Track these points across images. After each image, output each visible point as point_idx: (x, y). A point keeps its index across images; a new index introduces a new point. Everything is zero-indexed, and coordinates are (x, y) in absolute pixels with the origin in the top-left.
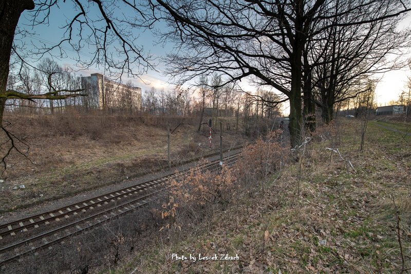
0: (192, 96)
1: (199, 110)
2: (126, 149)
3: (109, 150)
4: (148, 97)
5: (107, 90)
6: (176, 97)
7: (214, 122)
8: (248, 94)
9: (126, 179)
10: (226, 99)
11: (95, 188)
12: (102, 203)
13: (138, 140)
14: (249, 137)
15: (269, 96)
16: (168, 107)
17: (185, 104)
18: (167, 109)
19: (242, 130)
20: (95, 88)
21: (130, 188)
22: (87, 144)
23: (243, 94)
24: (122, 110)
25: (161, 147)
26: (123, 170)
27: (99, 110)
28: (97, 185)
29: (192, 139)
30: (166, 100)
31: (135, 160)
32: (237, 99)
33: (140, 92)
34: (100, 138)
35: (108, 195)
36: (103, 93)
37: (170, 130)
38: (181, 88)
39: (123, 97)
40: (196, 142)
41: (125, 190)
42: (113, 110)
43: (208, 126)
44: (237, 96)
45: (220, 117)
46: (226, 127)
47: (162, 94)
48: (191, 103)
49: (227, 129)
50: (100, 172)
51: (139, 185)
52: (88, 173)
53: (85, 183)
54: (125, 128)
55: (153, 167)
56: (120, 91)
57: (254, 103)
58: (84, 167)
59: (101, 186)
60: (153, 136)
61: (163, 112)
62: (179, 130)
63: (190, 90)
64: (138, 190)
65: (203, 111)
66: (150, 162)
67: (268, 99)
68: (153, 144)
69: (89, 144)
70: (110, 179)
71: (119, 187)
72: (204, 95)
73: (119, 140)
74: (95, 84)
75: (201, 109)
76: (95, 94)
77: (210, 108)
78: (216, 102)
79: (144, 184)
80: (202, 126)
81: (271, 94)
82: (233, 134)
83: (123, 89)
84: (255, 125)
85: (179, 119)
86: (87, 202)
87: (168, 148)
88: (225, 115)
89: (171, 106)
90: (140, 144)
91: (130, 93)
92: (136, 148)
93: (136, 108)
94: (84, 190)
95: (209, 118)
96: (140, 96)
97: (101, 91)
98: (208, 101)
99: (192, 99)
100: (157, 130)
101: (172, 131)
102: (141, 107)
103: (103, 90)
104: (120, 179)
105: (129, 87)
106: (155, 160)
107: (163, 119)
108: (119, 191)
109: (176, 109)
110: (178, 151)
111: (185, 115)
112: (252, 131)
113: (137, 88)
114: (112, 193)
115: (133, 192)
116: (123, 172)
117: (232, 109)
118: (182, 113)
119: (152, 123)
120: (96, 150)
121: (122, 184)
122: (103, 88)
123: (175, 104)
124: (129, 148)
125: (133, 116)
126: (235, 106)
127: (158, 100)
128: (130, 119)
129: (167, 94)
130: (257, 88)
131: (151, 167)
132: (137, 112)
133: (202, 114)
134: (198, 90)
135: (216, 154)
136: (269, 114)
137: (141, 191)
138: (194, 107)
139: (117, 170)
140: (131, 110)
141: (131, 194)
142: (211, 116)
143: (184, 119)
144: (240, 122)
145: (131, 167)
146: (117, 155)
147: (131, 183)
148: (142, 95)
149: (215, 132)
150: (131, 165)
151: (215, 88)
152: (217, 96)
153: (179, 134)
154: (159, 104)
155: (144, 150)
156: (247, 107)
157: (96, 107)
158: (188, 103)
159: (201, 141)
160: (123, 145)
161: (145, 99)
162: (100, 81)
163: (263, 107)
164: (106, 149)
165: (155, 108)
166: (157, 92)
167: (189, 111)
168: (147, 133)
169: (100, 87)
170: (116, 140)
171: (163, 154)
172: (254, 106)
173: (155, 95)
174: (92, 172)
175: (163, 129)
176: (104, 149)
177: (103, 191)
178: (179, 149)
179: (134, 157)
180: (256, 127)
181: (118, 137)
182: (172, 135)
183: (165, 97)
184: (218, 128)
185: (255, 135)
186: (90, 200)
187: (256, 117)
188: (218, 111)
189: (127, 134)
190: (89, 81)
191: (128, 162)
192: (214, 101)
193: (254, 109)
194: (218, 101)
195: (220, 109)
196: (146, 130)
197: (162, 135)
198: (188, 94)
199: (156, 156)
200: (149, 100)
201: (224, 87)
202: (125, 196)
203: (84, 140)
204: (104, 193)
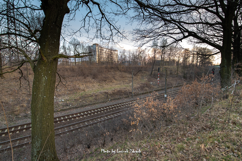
0: (147, 53)
1: (151, 62)
2: (109, 84)
3: (101, 84)
4: (121, 55)
5: (100, 52)
6: (138, 54)
7: (161, 69)
8: (186, 50)
9: (109, 100)
10: (170, 54)
11: (94, 104)
12: (97, 112)
13: (116, 80)
14: (186, 79)
15: (203, 51)
16: (132, 60)
17: (143, 58)
18: (132, 62)
19: (181, 74)
20: (95, 51)
21: (111, 106)
22: (90, 81)
23: (183, 51)
24: (107, 63)
25: (128, 84)
26: (107, 96)
27: (96, 63)
28: (95, 102)
29: (146, 79)
30: (132, 57)
31: (114, 91)
32: (178, 53)
33: (117, 53)
34: (97, 78)
35: (100, 108)
36: (98, 54)
37: (134, 74)
38: (141, 49)
39: (108, 56)
40: (149, 81)
41: (108, 106)
42: (103, 63)
43: (157, 72)
44: (178, 52)
45: (165, 66)
46: (169, 72)
47: (129, 53)
48: (147, 58)
49: (170, 74)
50: (96, 96)
51: (116, 105)
52: (91, 96)
53: (89, 101)
54: (109, 73)
55: (123, 95)
56: (107, 52)
57: (191, 56)
58: (89, 93)
59: (97, 104)
60: (124, 77)
61: (130, 64)
62: (139, 74)
63: (146, 50)
64: (115, 107)
65: (154, 62)
66: (122, 92)
67: (202, 52)
68: (124, 82)
69: (91, 81)
70: (101, 100)
71: (105, 105)
72: (155, 52)
73: (106, 79)
74: (95, 50)
75: (153, 61)
76: (95, 54)
77: (159, 61)
78: (163, 56)
79: (118, 104)
80: (153, 72)
81: (205, 49)
82: (174, 77)
83: (108, 51)
84: (191, 71)
85: (139, 68)
86: (90, 111)
87: (132, 85)
88: (169, 65)
89: (134, 60)
90: (116, 82)
91: (112, 53)
92: (114, 84)
93: (115, 61)
94: (89, 105)
95: (158, 67)
96: (117, 55)
97: (97, 53)
98: (157, 56)
99: (147, 55)
100: (126, 74)
101: (135, 75)
102: (118, 61)
103: (98, 52)
104: (106, 100)
105: (111, 50)
106: (125, 91)
107: (130, 68)
108: (106, 107)
109: (137, 62)
110: (138, 87)
111: (142, 65)
112: (188, 75)
113: (116, 50)
114: (102, 108)
115: (112, 108)
116: (107, 97)
117: (174, 61)
118: (141, 64)
119: (124, 70)
120: (95, 84)
121: (107, 103)
122: (98, 51)
123: (137, 59)
124: (111, 84)
125: (113, 66)
126: (176, 59)
127: (127, 56)
128: (112, 68)
129: (132, 53)
130: (193, 46)
131: (122, 95)
132: (115, 64)
133: (154, 64)
134: (152, 49)
135: (162, 90)
136: (202, 63)
137: (117, 108)
138: (148, 60)
139: (105, 95)
140: (112, 63)
141: (111, 109)
142: (159, 65)
143: (142, 67)
144: (180, 69)
145: (111, 94)
146: (105, 87)
147: (111, 103)
148: (118, 54)
149: (161, 75)
150: (112, 93)
151: (163, 47)
152: (164, 52)
153: (138, 76)
154: (128, 59)
155: (119, 85)
156: (185, 59)
157: (95, 61)
158: (145, 58)
159: (152, 81)
160: (108, 82)
161: (120, 56)
162: (97, 48)
163: (197, 58)
164: (99, 84)
165: (125, 61)
166: (127, 52)
167: (145, 63)
168: (120, 76)
169: (97, 50)
170: (105, 79)
171: (129, 88)
172: (191, 58)
173: (126, 54)
174: (93, 96)
175: (129, 74)
176: (98, 84)
177: (98, 106)
178: (139, 86)
179: (113, 89)
180: (192, 73)
181: (105, 78)
182: (135, 77)
183: (131, 55)
184: (164, 73)
185: (191, 78)
186: (92, 110)
187: (192, 66)
188: (164, 62)
189: (110, 76)
190: (92, 48)
191: (110, 91)
192: (161, 56)
193: (191, 60)
194: (164, 56)
195: (165, 61)
196: (120, 74)
197: (129, 77)
198: (145, 52)
199: (125, 89)
200: (122, 57)
201: (169, 46)
202: (109, 110)
203: (89, 79)
204: (98, 107)
